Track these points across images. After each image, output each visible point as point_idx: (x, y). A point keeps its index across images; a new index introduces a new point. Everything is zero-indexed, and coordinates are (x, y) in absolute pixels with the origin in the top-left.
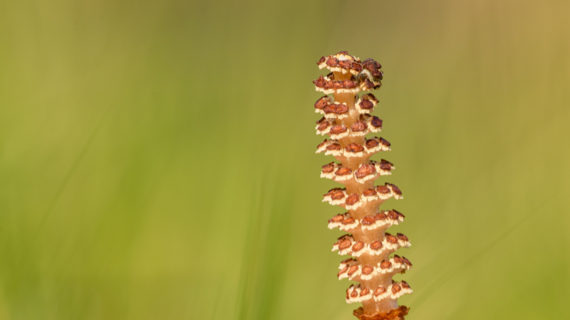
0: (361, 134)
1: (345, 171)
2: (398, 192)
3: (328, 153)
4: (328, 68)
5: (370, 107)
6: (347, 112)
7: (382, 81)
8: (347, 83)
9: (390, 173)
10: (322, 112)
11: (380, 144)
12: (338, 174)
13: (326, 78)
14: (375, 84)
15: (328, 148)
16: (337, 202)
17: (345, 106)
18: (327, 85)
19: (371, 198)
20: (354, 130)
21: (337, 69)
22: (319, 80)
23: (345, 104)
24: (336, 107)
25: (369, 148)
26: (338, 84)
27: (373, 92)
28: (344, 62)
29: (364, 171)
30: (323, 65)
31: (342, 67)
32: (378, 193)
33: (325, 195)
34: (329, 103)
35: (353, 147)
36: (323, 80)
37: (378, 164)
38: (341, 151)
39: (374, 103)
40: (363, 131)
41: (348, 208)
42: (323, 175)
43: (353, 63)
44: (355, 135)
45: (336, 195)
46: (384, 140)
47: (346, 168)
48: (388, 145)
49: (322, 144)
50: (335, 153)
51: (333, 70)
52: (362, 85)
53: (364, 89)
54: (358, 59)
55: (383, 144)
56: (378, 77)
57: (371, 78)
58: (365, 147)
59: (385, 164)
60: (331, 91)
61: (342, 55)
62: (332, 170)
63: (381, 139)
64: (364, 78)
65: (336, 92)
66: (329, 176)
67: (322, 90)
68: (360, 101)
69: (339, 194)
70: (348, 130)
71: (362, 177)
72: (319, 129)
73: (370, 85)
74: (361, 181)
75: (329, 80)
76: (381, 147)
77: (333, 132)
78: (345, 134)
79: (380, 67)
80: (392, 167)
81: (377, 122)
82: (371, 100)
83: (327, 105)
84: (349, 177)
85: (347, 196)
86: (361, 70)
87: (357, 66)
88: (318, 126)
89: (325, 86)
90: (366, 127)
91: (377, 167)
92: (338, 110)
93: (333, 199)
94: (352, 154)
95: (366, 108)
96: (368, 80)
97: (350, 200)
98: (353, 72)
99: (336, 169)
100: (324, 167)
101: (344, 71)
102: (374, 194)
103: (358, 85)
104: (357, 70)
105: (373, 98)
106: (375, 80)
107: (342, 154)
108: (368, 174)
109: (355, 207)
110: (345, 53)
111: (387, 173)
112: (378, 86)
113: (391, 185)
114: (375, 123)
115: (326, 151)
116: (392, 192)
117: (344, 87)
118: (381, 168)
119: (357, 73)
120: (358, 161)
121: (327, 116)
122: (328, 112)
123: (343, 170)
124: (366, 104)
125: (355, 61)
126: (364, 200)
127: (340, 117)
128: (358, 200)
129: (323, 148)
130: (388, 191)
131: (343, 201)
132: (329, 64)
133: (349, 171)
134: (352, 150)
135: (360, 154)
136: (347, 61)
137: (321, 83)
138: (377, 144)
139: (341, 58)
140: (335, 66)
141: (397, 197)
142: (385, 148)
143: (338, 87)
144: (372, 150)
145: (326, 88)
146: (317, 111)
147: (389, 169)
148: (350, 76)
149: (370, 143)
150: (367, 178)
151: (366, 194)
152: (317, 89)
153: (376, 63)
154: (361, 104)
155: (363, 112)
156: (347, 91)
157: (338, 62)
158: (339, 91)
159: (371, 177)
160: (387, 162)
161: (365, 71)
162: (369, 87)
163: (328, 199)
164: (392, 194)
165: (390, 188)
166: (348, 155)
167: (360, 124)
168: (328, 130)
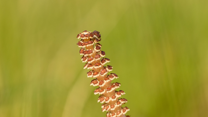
0: (99, 59)
1: (96, 73)
2: (116, 76)
3: (89, 68)
4: (82, 38)
5: (100, 48)
6: (92, 52)
7: (101, 38)
8: (90, 42)
9: (112, 70)
10: (83, 54)
11: (106, 60)
12: (94, 75)
13: (81, 42)
14: (99, 39)
15: (88, 66)
16: (96, 85)
17: (91, 50)
18: (83, 44)
19: (108, 81)
20: (96, 58)
21: (85, 38)
22: (79, 43)
23: (90, 49)
24: (88, 51)
25: (103, 63)
26: (86, 43)
27: (99, 42)
28: (86, 35)
29: (103, 72)
30: (79, 37)
31: (87, 37)
32: (110, 78)
33: (90, 83)
34: (85, 51)
35: (97, 64)
36: (81, 43)
37: (107, 68)
38: (93, 67)
39: (100, 46)
40: (99, 58)
41: (100, 86)
42: (88, 77)
43: (90, 34)
44: (97, 60)
45: (95, 83)
46: (107, 58)
47: (96, 72)
48: (109, 60)
49: (85, 65)
50: (91, 68)
51: (83, 38)
52: (95, 41)
53: (96, 42)
54: (91, 32)
55: (107, 60)
56: (99, 37)
57: (97, 38)
58: (101, 63)
59: (109, 67)
60: (84, 46)
61: (85, 32)
62: (91, 74)
63: (106, 58)
64: (95, 38)
65: (86, 46)
66: (91, 76)
67: (81, 46)
68: (95, 47)
69: (96, 82)
70: (94, 59)
71: (103, 74)
72: (83, 60)
73: (98, 40)
74: (103, 76)
75: (83, 42)
76: (107, 61)
77: (88, 61)
78: (93, 60)
79: (99, 33)
80: (112, 67)
81: (103, 53)
82: (99, 46)
83: (84, 52)
84: (98, 75)
85: (99, 82)
86: (93, 36)
87: (91, 35)
88: (82, 59)
89: (81, 45)
90: (100, 56)
91: (107, 69)
92: (88, 52)
93: (94, 84)
94: (97, 67)
95: (98, 49)
96: (96, 39)
97: (101, 83)
98: (91, 37)
99: (93, 73)
100: (88, 73)
101: (87, 38)
102: (109, 79)
103: (93, 41)
104: (92, 36)
105: (100, 45)
106: (99, 38)
107: (94, 68)
108: (105, 72)
109: (103, 85)
110: (86, 31)
111: (111, 70)
112: (100, 40)
113: (113, 74)
114: (103, 54)
115: (87, 67)
116: (114, 76)
117: (89, 44)
118: (109, 69)
119: (92, 37)
120: (100, 69)
121: (85, 55)
122: (85, 54)
123: (95, 73)
124: (98, 48)
125: (90, 33)
126: (105, 82)
127: (90, 55)
128: (103, 83)
129: (86, 67)
130: (113, 77)
131: (98, 84)
132: (81, 37)
133: (98, 73)
134: (97, 65)
135: (100, 66)
136: (88, 34)
137: (80, 44)
138: (105, 61)
139: (85, 33)
140: (84, 37)
141: (116, 78)
142: (108, 62)
143: (87, 44)
144: (104, 64)
145: (83, 45)
146: (81, 54)
147: (111, 69)
148: (90, 39)
149: (103, 61)
150: (105, 74)
151: (106, 80)
152: (79, 46)
153: (97, 32)
154: (96, 48)
155: (97, 51)
156: (90, 45)
157: (84, 35)
158: (87, 46)
159: (106, 73)
160: (110, 66)
161: (95, 36)
162: (98, 41)
163: (92, 84)
164: (115, 77)
165: (113, 75)
166: (96, 67)
167: (98, 55)
168: (87, 60)
